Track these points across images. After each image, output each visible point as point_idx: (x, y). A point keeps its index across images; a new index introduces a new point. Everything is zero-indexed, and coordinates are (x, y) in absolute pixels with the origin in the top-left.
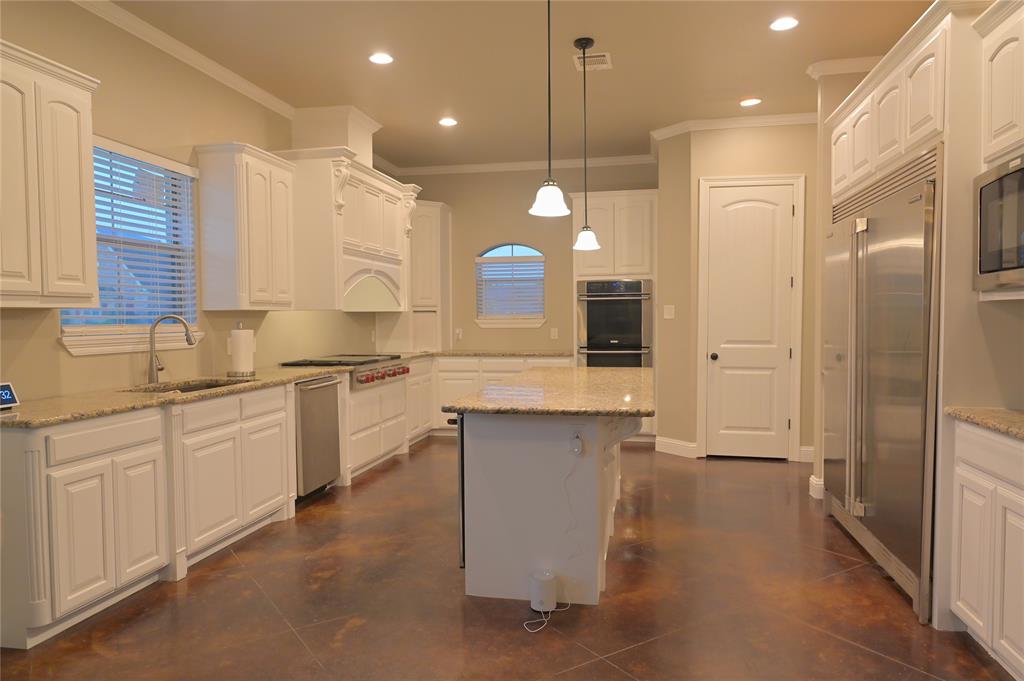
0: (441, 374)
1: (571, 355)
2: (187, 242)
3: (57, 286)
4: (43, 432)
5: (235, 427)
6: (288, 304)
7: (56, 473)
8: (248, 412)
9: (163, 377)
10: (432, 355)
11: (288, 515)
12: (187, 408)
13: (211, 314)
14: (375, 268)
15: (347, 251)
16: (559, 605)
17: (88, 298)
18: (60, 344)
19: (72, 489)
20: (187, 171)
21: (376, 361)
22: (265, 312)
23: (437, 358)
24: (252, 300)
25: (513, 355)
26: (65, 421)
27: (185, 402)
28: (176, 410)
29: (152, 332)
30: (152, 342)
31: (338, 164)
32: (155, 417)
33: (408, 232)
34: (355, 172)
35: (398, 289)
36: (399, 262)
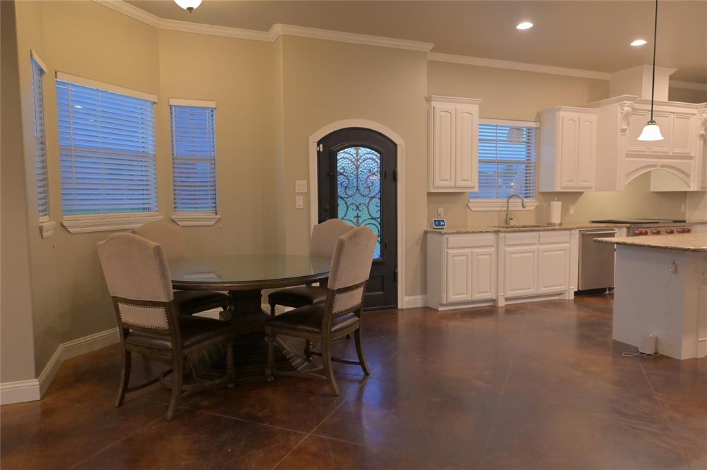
3: (460, 183)
4: (446, 236)
5: (535, 247)
6: (591, 188)
7: (450, 251)
8: (542, 240)
9: (512, 223)
11: (569, 296)
12: (507, 235)
13: (543, 194)
14: (661, 164)
15: (627, 156)
16: (656, 353)
17: (473, 187)
18: (467, 205)
19: (455, 258)
20: (533, 125)
21: (658, 223)
24: (562, 186)
26: (453, 233)
27: (505, 232)
28: (501, 235)
29: (508, 201)
30: (508, 207)
31: (622, 106)
32: (492, 236)
33: (702, 136)
34: (637, 106)
35: (688, 176)
36: (691, 158)
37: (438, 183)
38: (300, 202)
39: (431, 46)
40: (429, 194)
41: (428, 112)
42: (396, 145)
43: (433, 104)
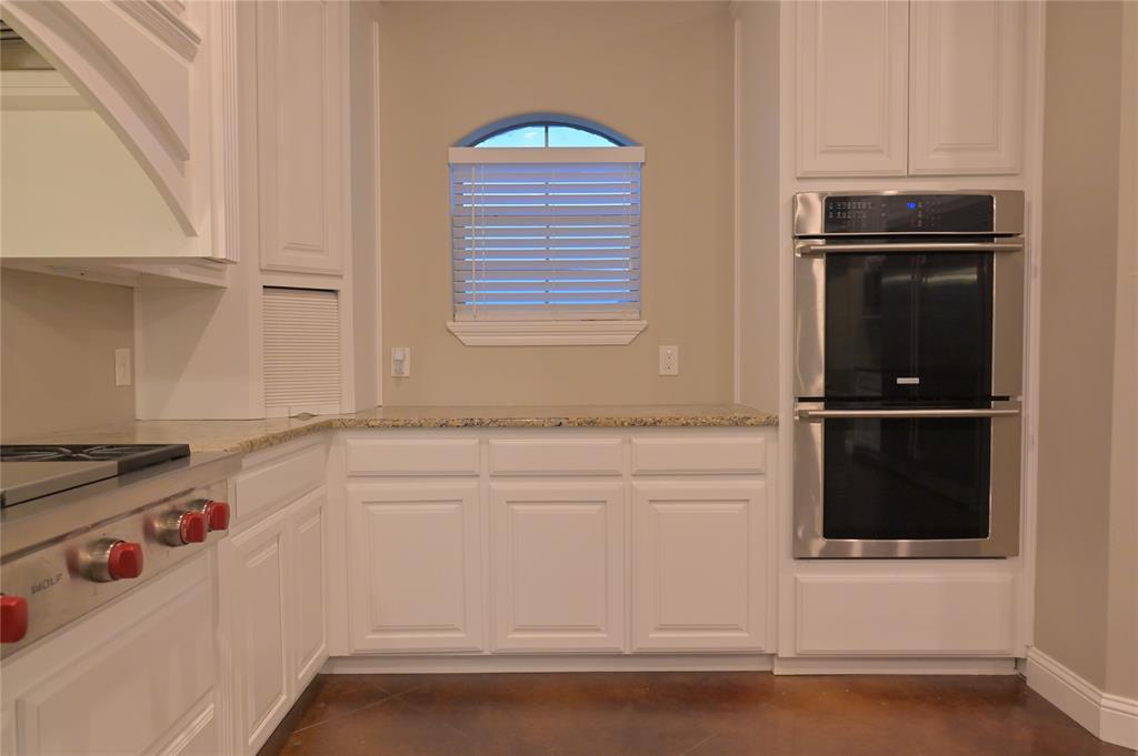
0: (354, 487)
1: (772, 423)
10: (327, 427)
23: (342, 436)
25: (592, 424)
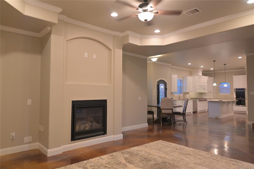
2: (182, 86)
6: (191, 92)
11: (192, 113)
13: (184, 93)
14: (202, 87)
15: (198, 86)
17: (176, 91)
18: (174, 95)
20: (182, 79)
21: (202, 99)
22: (189, 93)
29: (180, 94)
31: (197, 77)
32: (182, 101)
33: (207, 82)
34: (199, 77)
35: (205, 89)
36: (205, 86)
37: (172, 91)
38: (154, 94)
39: (171, 64)
40: (171, 93)
41: (171, 77)
42: (166, 83)
43: (172, 75)
